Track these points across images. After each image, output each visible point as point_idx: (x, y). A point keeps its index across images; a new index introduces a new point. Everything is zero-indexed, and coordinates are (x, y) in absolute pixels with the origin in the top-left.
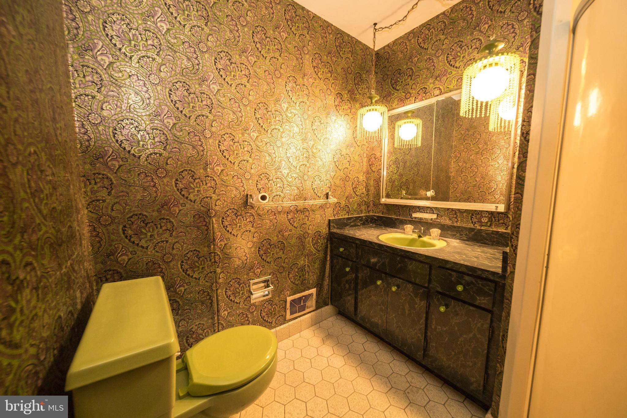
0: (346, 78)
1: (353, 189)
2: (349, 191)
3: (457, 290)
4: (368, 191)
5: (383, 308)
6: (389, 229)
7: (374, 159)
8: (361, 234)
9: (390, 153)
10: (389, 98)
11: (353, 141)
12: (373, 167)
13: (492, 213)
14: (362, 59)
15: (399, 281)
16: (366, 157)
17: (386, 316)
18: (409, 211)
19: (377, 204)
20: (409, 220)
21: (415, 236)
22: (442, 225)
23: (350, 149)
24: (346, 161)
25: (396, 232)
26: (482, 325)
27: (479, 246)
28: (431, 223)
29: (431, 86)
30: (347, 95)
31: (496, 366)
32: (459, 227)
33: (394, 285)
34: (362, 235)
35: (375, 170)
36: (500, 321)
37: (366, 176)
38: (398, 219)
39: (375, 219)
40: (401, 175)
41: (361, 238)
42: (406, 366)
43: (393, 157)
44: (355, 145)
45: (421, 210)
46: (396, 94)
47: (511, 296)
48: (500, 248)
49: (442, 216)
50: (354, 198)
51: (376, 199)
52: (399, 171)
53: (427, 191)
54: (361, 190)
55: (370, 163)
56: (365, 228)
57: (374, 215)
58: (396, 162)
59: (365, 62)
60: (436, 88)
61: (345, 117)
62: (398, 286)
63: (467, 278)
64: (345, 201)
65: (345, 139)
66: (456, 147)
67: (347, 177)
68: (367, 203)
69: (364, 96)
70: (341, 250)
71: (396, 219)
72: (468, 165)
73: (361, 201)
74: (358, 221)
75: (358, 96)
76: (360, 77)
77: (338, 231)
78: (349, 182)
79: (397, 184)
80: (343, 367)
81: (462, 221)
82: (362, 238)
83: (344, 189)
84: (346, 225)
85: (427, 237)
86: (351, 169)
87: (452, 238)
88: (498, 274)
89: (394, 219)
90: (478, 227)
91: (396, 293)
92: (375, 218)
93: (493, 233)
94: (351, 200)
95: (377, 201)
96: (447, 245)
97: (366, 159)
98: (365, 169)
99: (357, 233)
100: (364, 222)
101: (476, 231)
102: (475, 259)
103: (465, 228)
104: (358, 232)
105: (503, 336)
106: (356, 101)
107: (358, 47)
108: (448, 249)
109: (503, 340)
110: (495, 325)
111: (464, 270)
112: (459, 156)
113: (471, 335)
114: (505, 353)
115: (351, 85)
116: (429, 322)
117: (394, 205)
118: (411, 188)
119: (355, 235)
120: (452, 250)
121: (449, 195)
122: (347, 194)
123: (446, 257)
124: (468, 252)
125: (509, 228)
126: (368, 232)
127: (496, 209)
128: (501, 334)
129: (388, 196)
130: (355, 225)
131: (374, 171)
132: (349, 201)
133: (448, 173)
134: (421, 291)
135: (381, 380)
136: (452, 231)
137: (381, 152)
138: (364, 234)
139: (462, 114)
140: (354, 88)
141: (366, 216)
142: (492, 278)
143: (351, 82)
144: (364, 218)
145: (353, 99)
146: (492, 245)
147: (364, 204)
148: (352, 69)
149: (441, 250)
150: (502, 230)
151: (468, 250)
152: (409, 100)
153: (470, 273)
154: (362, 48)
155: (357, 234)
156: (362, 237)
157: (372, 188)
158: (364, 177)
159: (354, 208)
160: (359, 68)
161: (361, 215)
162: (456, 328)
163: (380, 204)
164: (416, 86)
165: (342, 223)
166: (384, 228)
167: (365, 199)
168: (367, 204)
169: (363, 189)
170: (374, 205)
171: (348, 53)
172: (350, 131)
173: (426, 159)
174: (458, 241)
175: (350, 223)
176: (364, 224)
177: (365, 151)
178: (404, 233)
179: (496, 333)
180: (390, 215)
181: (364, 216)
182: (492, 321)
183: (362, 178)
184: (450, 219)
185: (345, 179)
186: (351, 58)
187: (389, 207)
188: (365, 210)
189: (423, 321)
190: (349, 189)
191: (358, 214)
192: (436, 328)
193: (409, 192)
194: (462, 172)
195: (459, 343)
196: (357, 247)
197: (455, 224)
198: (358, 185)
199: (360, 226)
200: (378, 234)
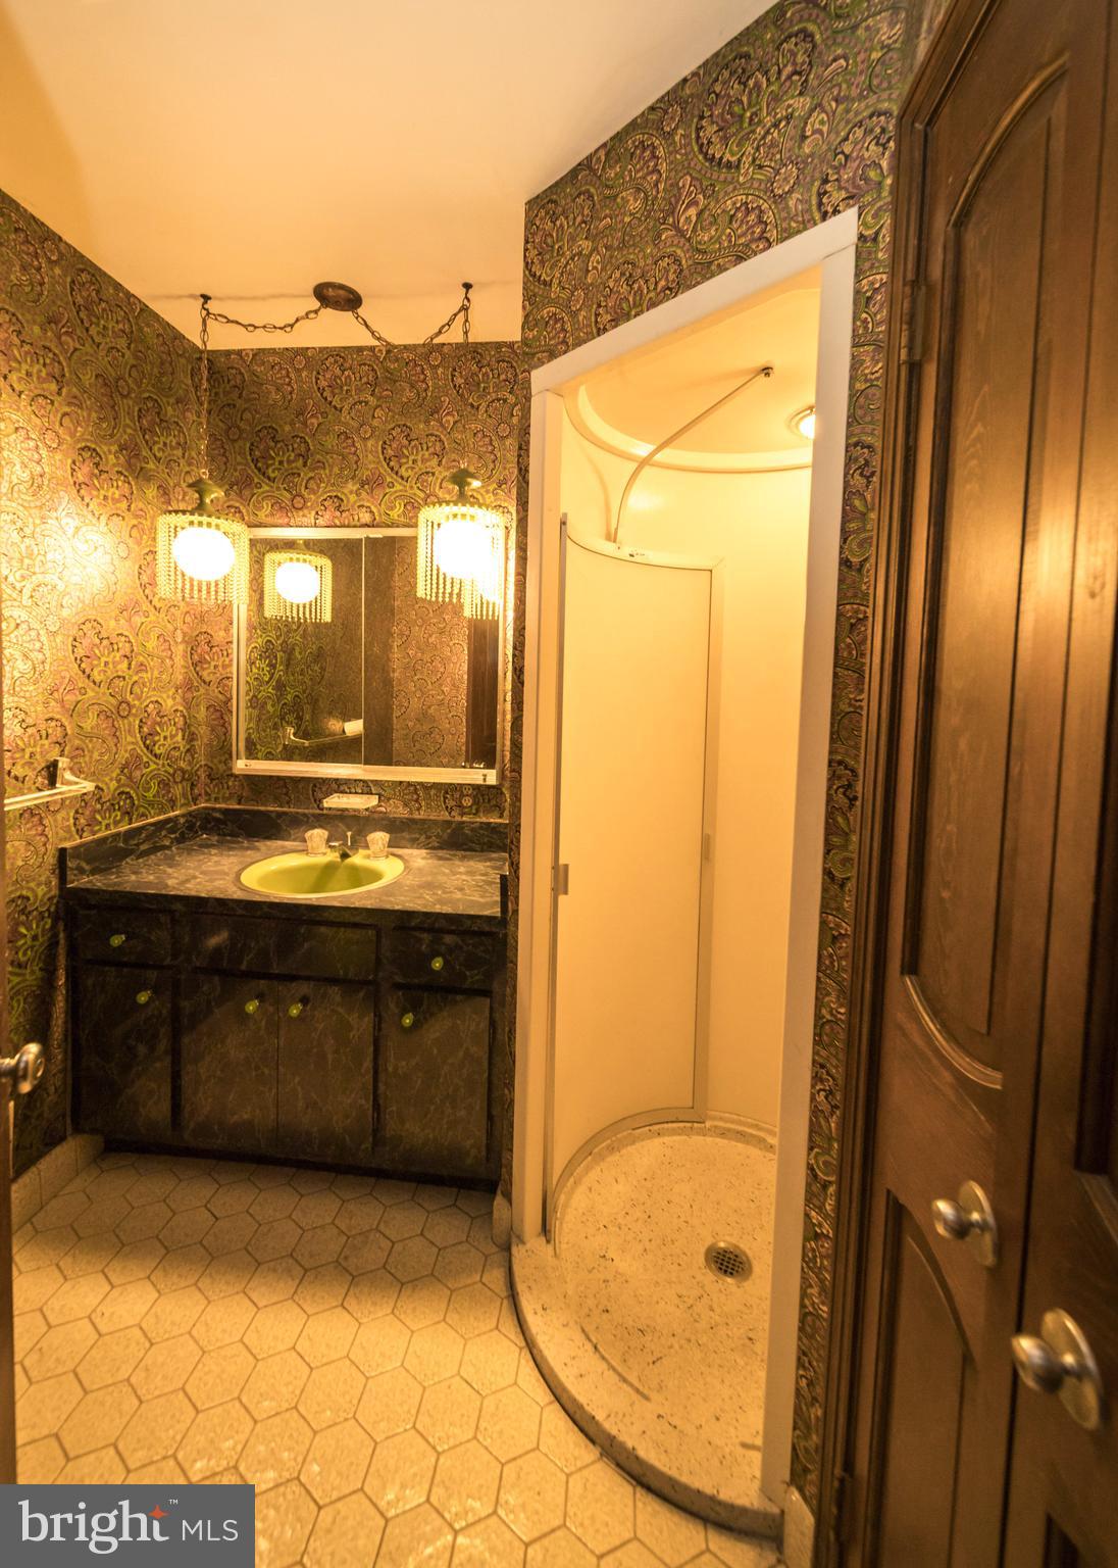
0: (113, 407)
1: (143, 739)
2: (130, 747)
3: (432, 970)
4: (192, 740)
5: (266, 1071)
6: (264, 845)
7: (207, 648)
8: (182, 878)
9: (251, 627)
10: (246, 493)
11: (140, 596)
12: (204, 669)
13: (476, 787)
14: (162, 363)
15: (305, 988)
16: (184, 641)
17: (274, 1091)
18: (314, 791)
19: (220, 775)
20: (313, 815)
21: (333, 856)
22: (389, 819)
23: (129, 620)
24: (118, 655)
25: (285, 852)
26: (478, 1024)
27: (463, 858)
28: (367, 819)
29: (353, 498)
30: (117, 458)
31: (504, 1095)
32: (423, 821)
33: (293, 1002)
34: (188, 881)
35: (212, 677)
36: (504, 1006)
37: (184, 699)
38: (285, 813)
39: (217, 820)
40: (280, 687)
41: (187, 893)
42: (334, 1197)
43: (260, 640)
44: (145, 606)
45: (342, 788)
46: (266, 488)
47: (516, 956)
48: (494, 855)
49: (389, 799)
50: (147, 765)
51: (215, 761)
52: (276, 676)
53: (344, 721)
54: (171, 738)
55: (196, 657)
56: (190, 851)
57: (214, 809)
58: (267, 652)
59: (172, 374)
60: (363, 506)
61: (111, 524)
62: (304, 1000)
63: (448, 939)
64: (119, 781)
65: (113, 588)
66: (401, 613)
67: (124, 705)
68: (191, 774)
69: (172, 469)
70: (117, 940)
71: (280, 815)
72: (427, 658)
73: (171, 771)
74: (164, 833)
75: (151, 466)
76: (158, 413)
77: (98, 882)
78: (131, 719)
79: (271, 709)
80: (153, 1310)
81: (429, 806)
82: (193, 893)
83: (111, 742)
84: (125, 854)
85: (362, 852)
86: (135, 678)
87: (412, 847)
88: (495, 918)
89: (273, 815)
90: (458, 818)
91: (301, 1018)
92: (218, 815)
93: (481, 828)
94: (137, 774)
95: (222, 767)
96: (406, 868)
97: (181, 647)
98: (179, 678)
99: (170, 876)
100: (182, 833)
101: (453, 826)
102: (458, 895)
103: (435, 822)
104: (170, 870)
105: (510, 1031)
106: (148, 479)
107: (148, 325)
108: (410, 881)
109: (510, 1039)
110: (497, 1016)
111: (442, 923)
112: (407, 633)
113: (461, 1054)
114: (514, 1062)
115: (129, 431)
116: (380, 1062)
117: (271, 777)
118: (307, 717)
119: (167, 886)
120: (417, 881)
121: (392, 725)
122: (123, 756)
123: (409, 902)
124: (445, 879)
125: (506, 813)
126: (204, 868)
127: (485, 780)
128: (507, 1029)
129: (251, 753)
130: (155, 849)
131: (207, 679)
132: (130, 778)
133: (388, 672)
134: (361, 994)
135: (275, 1270)
136: (410, 833)
137: (227, 630)
138: (195, 877)
139: (420, 593)
140: (139, 439)
141: (190, 814)
142: (487, 929)
143: (128, 421)
144: (182, 820)
145: (135, 468)
146: (482, 851)
147: (178, 780)
148: (132, 385)
149: (396, 885)
150: (494, 820)
151: (444, 874)
152: (301, 513)
153: (453, 928)
154: (161, 331)
155: (170, 882)
156: (194, 888)
157: (203, 730)
158: (179, 699)
159: (150, 795)
160: (153, 386)
161: (172, 814)
162: (435, 1051)
163: (232, 775)
164: (319, 487)
165: (108, 854)
166: (246, 844)
167: (182, 764)
168: (189, 778)
169: (177, 734)
170: (212, 780)
171: (116, 335)
172: (128, 563)
173: (338, 642)
174: (424, 852)
175: (138, 845)
176: (181, 840)
177: (179, 624)
178: (305, 851)
179: (500, 1031)
180: (262, 805)
181: (183, 816)
182: (491, 1008)
183: (170, 702)
184: (406, 805)
185: (118, 711)
186: (128, 353)
187: (259, 785)
188: (184, 795)
189: (368, 1063)
190: (131, 742)
191: (162, 811)
192: (396, 1068)
193: (303, 728)
194: (415, 670)
195: (441, 1080)
196: (174, 921)
197: (416, 816)
198: (159, 724)
199: (168, 848)
200: (236, 869)
